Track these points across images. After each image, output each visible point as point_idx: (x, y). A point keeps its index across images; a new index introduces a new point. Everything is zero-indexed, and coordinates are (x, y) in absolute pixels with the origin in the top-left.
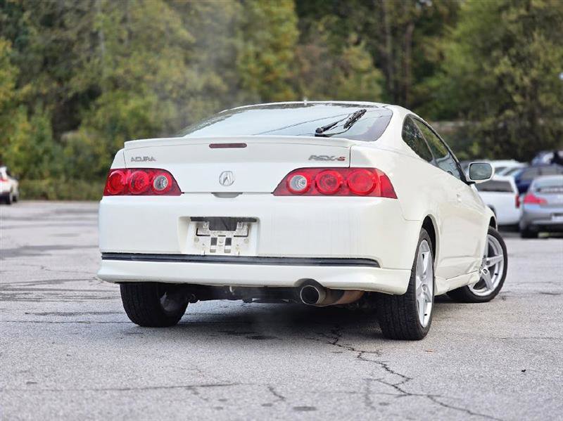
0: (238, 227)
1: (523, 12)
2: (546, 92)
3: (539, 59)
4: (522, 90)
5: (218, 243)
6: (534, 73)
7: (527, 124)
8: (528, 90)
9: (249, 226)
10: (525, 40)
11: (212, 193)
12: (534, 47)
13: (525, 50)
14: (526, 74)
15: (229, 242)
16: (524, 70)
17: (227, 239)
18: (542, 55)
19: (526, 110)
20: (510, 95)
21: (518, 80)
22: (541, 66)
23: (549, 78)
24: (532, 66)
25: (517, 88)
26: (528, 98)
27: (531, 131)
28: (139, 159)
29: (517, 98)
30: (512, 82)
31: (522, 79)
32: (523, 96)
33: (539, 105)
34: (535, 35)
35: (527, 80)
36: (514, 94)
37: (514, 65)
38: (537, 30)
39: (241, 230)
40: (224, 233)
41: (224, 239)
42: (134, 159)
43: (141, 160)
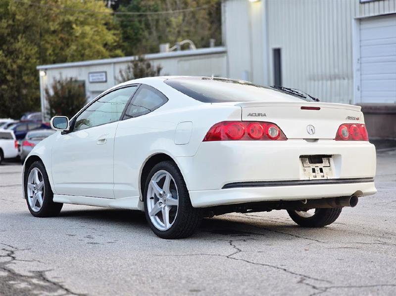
0: (324, 161)
1: (11, 22)
2: (27, 74)
3: (22, 53)
4: (12, 72)
5: (316, 171)
6: (19, 62)
7: (16, 94)
8: (16, 73)
9: (329, 160)
10: (12, 40)
11: (304, 139)
12: (18, 45)
13: (13, 47)
14: (14, 62)
15: (321, 170)
16: (13, 59)
17: (320, 169)
18: (23, 50)
19: (15, 85)
20: (5, 75)
21: (9, 66)
22: (24, 58)
23: (28, 65)
24: (18, 57)
25: (9, 71)
26: (16, 78)
27: (18, 98)
28: (254, 115)
29: (9, 77)
30: (5, 67)
31: (12, 66)
32: (13, 76)
33: (23, 82)
34: (19, 37)
35: (15, 66)
36: (7, 75)
37: (6, 56)
38: (20, 35)
39: (325, 162)
40: (317, 165)
41: (319, 168)
42: (250, 115)
43: (256, 116)
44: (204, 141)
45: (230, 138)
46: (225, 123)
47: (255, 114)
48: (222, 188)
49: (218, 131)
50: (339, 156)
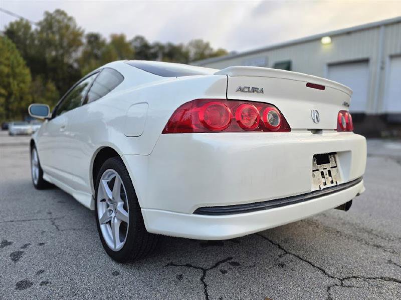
0: (330, 160)
5: (325, 176)
9: (335, 159)
15: (330, 173)
17: (328, 171)
28: (246, 90)
39: (332, 161)
40: (325, 166)
42: (241, 90)
43: (249, 91)
44: (164, 132)
45: (208, 128)
46: (199, 102)
47: (249, 88)
48: (194, 213)
49: (186, 117)
50: (348, 152)
